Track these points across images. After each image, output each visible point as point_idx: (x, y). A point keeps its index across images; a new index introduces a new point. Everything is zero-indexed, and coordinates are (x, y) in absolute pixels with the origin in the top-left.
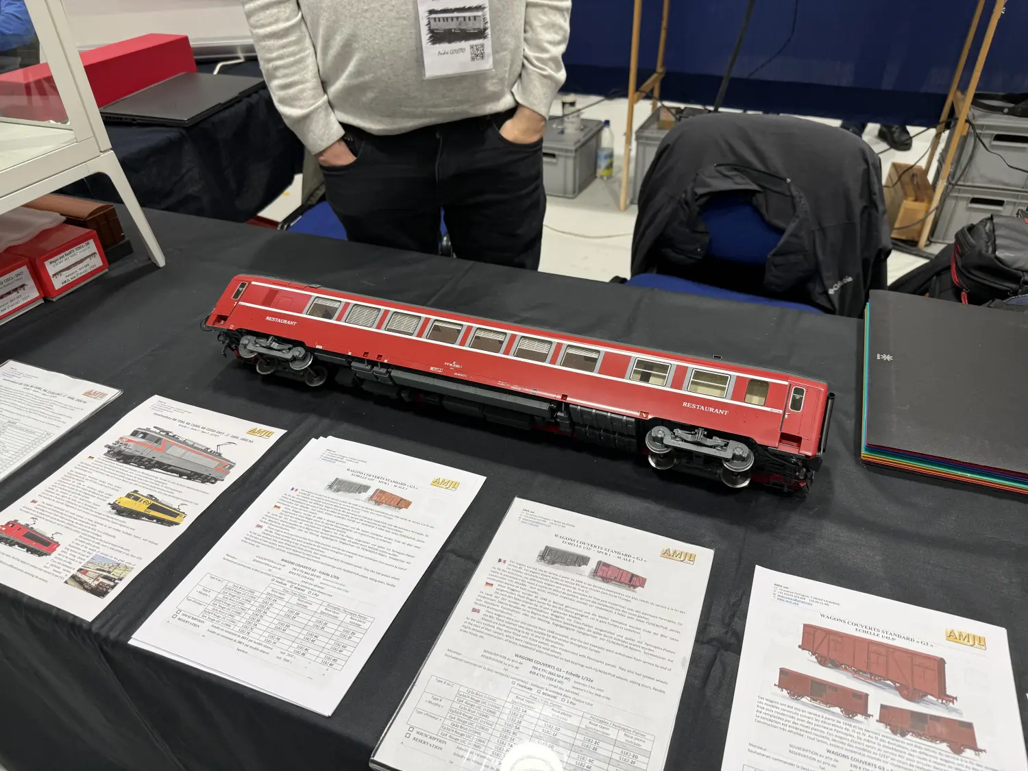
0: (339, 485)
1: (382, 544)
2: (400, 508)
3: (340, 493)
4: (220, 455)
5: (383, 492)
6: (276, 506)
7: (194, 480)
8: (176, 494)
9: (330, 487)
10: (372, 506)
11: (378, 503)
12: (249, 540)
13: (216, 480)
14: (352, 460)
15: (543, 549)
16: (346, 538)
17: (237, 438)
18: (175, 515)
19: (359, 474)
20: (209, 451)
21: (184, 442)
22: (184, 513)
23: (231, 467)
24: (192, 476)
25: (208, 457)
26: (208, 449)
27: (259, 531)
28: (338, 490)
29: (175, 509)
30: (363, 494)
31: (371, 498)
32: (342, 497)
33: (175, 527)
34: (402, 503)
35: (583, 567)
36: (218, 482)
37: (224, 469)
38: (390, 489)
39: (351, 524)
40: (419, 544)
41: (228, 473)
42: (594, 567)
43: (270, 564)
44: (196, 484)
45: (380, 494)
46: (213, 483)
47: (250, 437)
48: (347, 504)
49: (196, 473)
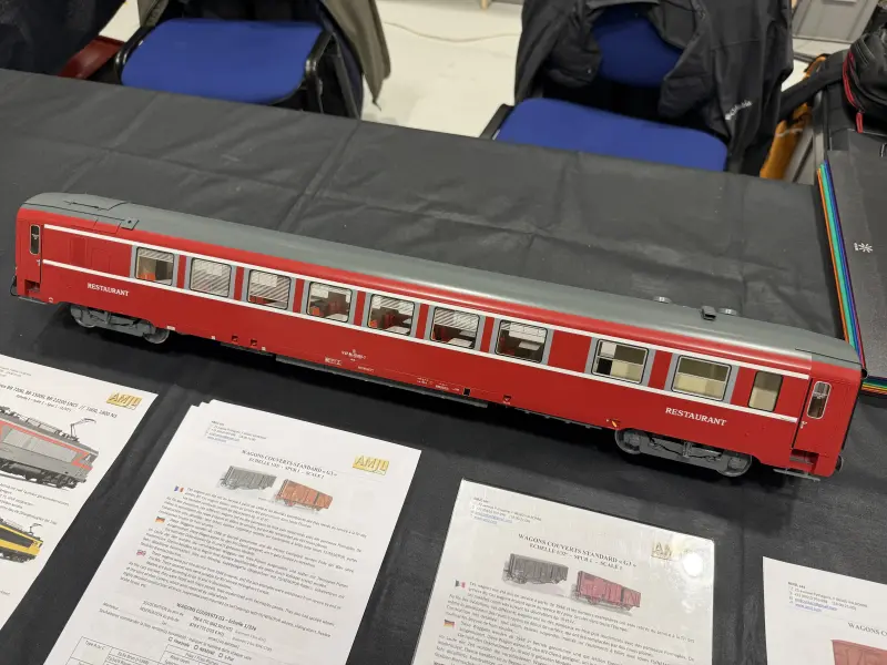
0: (237, 478)
1: (304, 569)
2: (319, 508)
3: (239, 489)
4: (76, 440)
5: (293, 485)
6: (159, 518)
7: (46, 483)
8: (25, 509)
9: (224, 481)
10: (281, 507)
11: (289, 502)
12: (130, 576)
13: (76, 481)
14: (246, 436)
15: (508, 560)
16: (256, 563)
17: (95, 411)
18: (27, 542)
19: (258, 458)
20: (61, 434)
21: (26, 423)
22: (39, 539)
23: (93, 458)
24: (44, 477)
25: (60, 444)
26: (60, 431)
27: (142, 560)
28: (235, 487)
29: (25, 533)
30: (268, 489)
31: (279, 496)
32: (242, 495)
33: (29, 563)
34: (319, 501)
35: (562, 583)
36: (79, 484)
37: (83, 462)
38: (301, 478)
39: (259, 540)
40: (351, 565)
41: (90, 468)
42: (575, 582)
43: (164, 612)
44: (49, 491)
45: (292, 488)
46: (72, 487)
47: (112, 408)
48: (249, 508)
49: (48, 473)
